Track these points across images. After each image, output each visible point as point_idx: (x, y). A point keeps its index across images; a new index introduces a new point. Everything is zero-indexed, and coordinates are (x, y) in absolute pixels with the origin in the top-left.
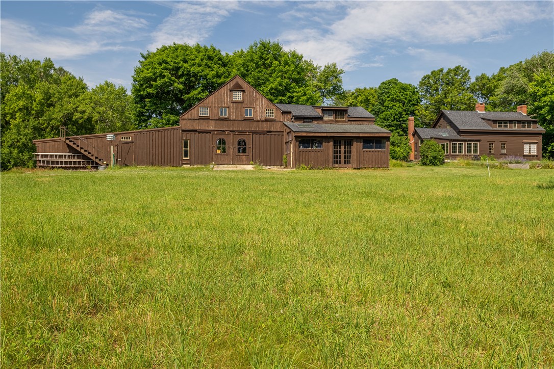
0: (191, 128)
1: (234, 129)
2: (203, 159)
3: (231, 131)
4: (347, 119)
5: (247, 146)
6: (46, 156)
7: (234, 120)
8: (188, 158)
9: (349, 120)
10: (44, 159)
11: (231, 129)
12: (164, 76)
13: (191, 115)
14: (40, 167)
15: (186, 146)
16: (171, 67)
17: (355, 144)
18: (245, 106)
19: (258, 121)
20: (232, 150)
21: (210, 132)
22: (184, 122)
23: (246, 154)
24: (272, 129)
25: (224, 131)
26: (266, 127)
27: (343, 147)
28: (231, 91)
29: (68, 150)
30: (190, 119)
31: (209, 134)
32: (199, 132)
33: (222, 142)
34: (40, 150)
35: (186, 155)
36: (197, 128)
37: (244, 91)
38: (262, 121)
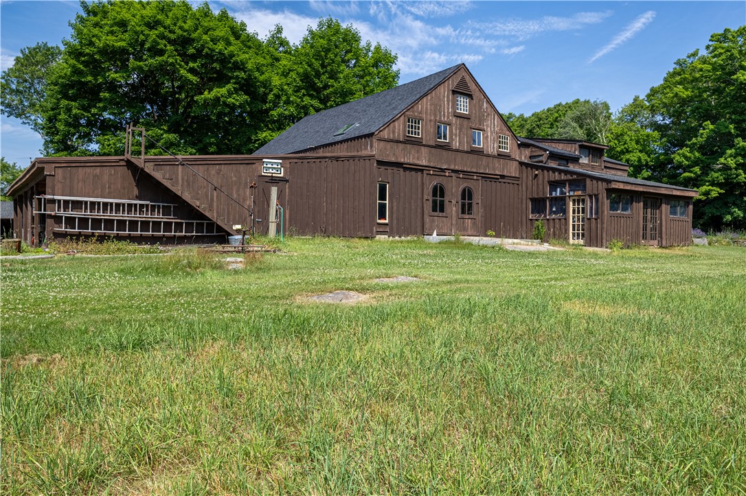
0: (393, 159)
1: (457, 168)
2: (410, 226)
3: (453, 171)
4: (603, 164)
5: (474, 202)
6: (77, 205)
7: (457, 151)
8: (387, 221)
9: (605, 167)
11: (452, 167)
12: (161, 52)
13: (394, 132)
14: (57, 235)
15: (383, 197)
16: (173, 36)
18: (473, 126)
19: (488, 156)
20: (453, 209)
21: (422, 171)
22: (382, 144)
23: (471, 216)
24: (505, 174)
25: (443, 170)
26: (498, 168)
28: (454, 92)
29: (136, 191)
30: (392, 141)
31: (419, 173)
32: (406, 169)
33: (439, 191)
34: (58, 187)
35: (382, 216)
36: (406, 161)
37: (470, 96)
38: (494, 157)
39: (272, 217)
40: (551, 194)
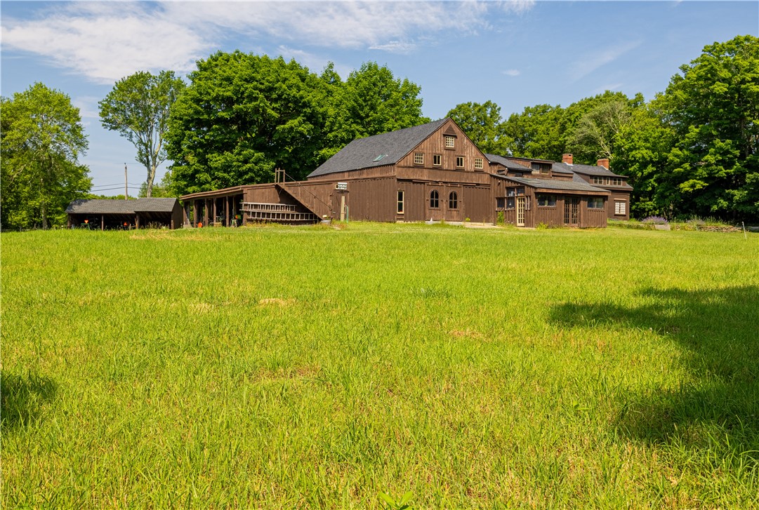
0: (406, 178)
1: (446, 181)
2: (417, 215)
3: (444, 182)
4: (551, 174)
5: (458, 200)
6: (256, 206)
7: (447, 170)
8: (403, 213)
9: (553, 176)
10: (254, 210)
11: (443, 180)
13: (407, 162)
14: (248, 220)
15: (400, 199)
16: (263, 87)
17: (582, 202)
18: (457, 154)
19: (468, 172)
20: (444, 204)
21: (424, 183)
22: (400, 169)
23: (456, 209)
24: (480, 182)
25: (437, 182)
26: (475, 179)
27: (571, 205)
28: (444, 135)
29: (279, 200)
30: (406, 167)
31: (423, 185)
32: (414, 183)
33: (435, 195)
34: (249, 198)
35: (400, 209)
36: (415, 178)
37: (456, 137)
38: (472, 172)
39: (342, 211)
40: (508, 195)
